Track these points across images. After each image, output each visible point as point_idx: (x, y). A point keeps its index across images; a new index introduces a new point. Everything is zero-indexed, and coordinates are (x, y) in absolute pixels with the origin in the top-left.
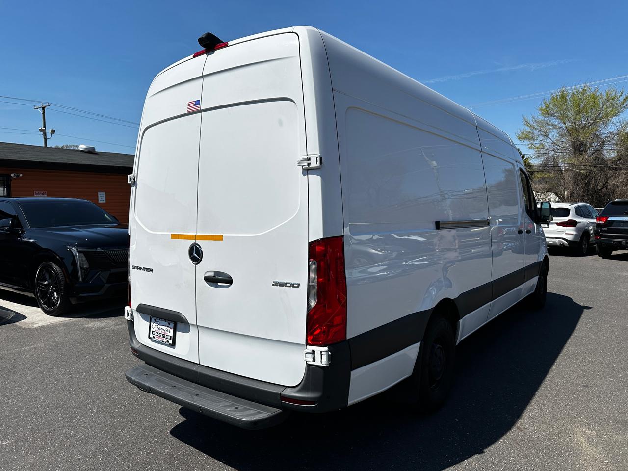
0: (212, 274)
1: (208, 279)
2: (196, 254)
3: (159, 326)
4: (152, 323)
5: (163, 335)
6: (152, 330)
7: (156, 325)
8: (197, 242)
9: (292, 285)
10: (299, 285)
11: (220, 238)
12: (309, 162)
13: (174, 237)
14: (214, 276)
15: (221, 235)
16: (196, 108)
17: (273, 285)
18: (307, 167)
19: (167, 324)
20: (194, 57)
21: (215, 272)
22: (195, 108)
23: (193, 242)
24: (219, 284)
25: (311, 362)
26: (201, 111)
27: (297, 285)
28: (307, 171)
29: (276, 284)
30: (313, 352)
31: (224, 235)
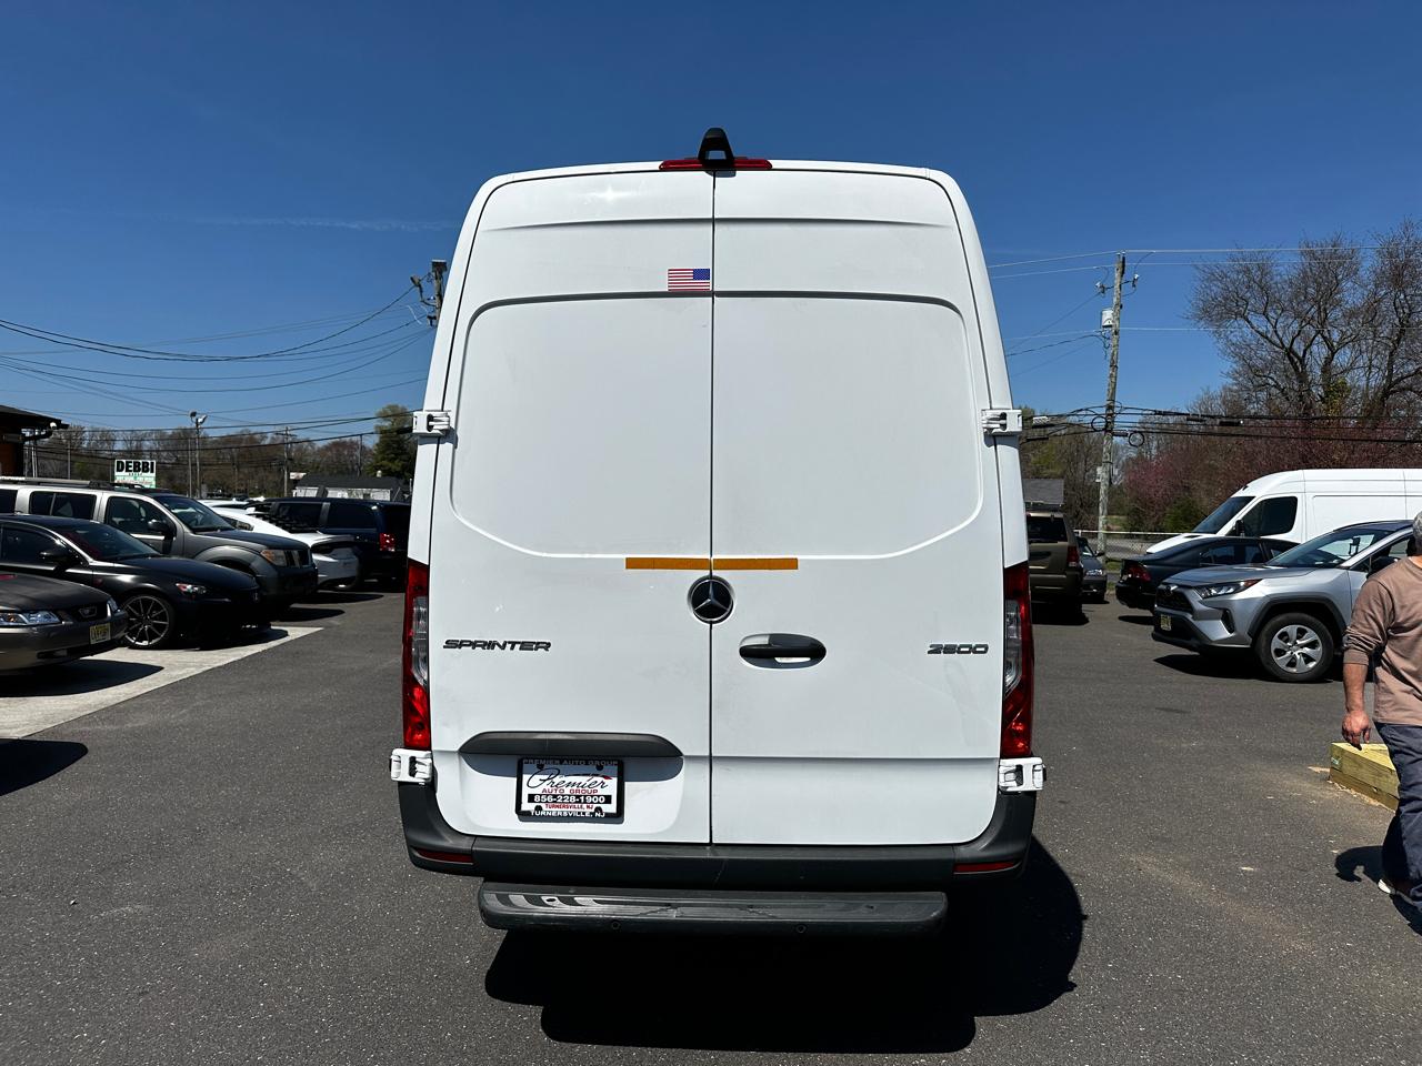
0: (765, 641)
1: (749, 653)
2: (712, 601)
3: (557, 780)
4: (526, 777)
5: (578, 797)
6: (526, 792)
7: (546, 777)
8: (715, 573)
9: (973, 650)
10: (986, 647)
11: (791, 564)
12: (1003, 422)
13: (632, 564)
14: (769, 645)
15: (794, 557)
16: (700, 285)
17: (929, 652)
18: (1000, 430)
19: (592, 768)
20: (662, 169)
21: (773, 637)
22: (695, 284)
23: (707, 573)
24: (778, 660)
25: (1013, 787)
26: (712, 294)
27: (983, 649)
28: (992, 439)
29: (936, 650)
30: (1019, 769)
31: (799, 557)
